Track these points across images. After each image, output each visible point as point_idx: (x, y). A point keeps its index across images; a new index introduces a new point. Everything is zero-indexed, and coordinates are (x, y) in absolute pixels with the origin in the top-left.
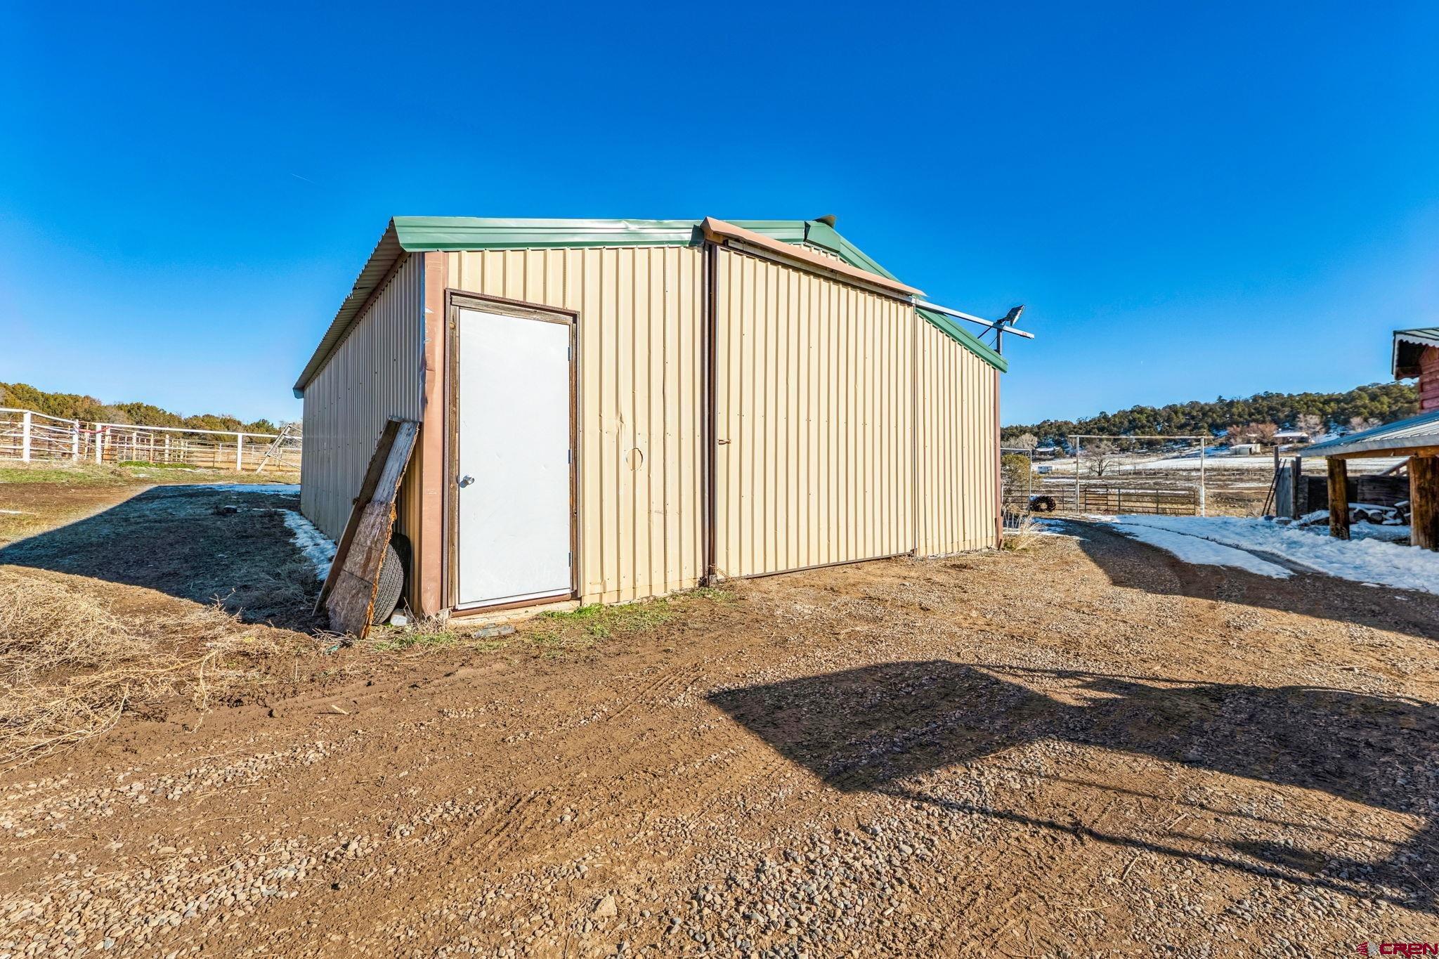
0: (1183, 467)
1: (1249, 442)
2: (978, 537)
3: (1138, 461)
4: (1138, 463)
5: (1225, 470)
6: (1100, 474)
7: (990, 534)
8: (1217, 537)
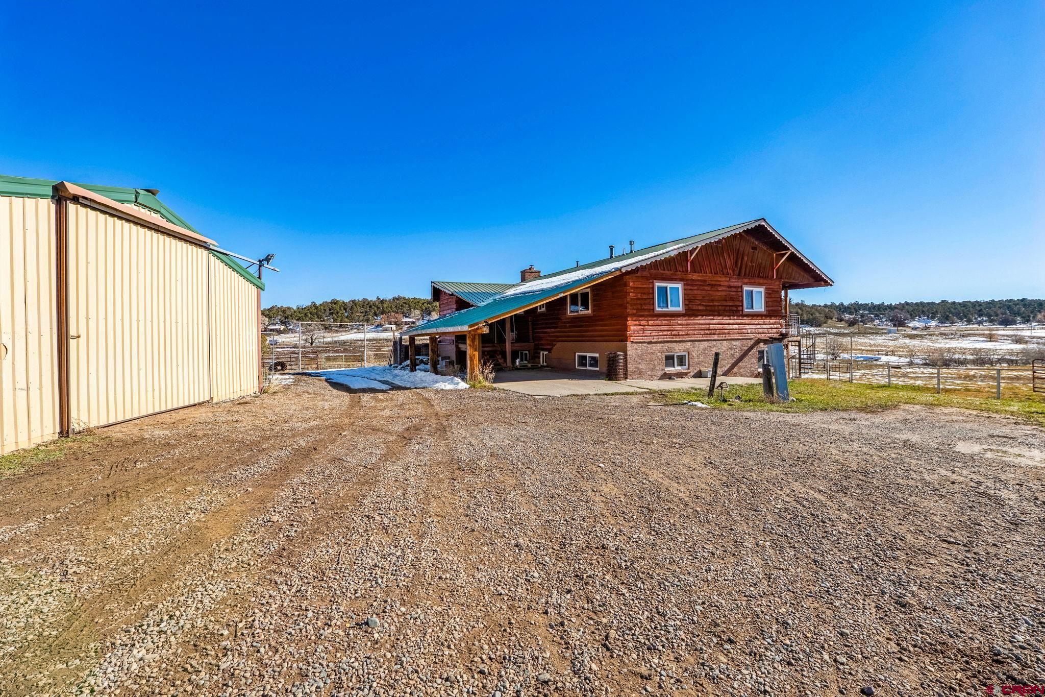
0: (359, 339)
1: (391, 324)
2: (249, 387)
3: (335, 335)
4: (335, 337)
5: (380, 340)
6: (312, 344)
7: (255, 385)
8: (368, 376)
